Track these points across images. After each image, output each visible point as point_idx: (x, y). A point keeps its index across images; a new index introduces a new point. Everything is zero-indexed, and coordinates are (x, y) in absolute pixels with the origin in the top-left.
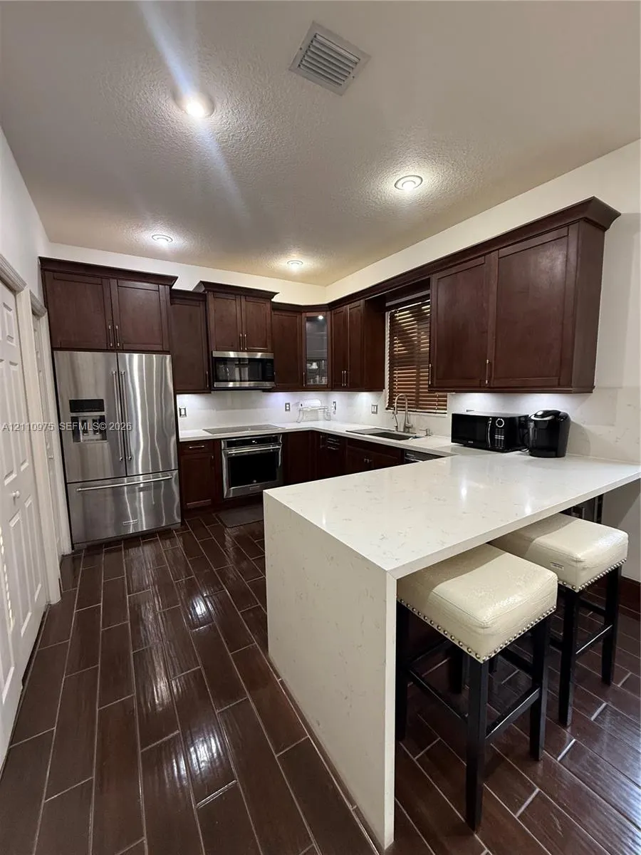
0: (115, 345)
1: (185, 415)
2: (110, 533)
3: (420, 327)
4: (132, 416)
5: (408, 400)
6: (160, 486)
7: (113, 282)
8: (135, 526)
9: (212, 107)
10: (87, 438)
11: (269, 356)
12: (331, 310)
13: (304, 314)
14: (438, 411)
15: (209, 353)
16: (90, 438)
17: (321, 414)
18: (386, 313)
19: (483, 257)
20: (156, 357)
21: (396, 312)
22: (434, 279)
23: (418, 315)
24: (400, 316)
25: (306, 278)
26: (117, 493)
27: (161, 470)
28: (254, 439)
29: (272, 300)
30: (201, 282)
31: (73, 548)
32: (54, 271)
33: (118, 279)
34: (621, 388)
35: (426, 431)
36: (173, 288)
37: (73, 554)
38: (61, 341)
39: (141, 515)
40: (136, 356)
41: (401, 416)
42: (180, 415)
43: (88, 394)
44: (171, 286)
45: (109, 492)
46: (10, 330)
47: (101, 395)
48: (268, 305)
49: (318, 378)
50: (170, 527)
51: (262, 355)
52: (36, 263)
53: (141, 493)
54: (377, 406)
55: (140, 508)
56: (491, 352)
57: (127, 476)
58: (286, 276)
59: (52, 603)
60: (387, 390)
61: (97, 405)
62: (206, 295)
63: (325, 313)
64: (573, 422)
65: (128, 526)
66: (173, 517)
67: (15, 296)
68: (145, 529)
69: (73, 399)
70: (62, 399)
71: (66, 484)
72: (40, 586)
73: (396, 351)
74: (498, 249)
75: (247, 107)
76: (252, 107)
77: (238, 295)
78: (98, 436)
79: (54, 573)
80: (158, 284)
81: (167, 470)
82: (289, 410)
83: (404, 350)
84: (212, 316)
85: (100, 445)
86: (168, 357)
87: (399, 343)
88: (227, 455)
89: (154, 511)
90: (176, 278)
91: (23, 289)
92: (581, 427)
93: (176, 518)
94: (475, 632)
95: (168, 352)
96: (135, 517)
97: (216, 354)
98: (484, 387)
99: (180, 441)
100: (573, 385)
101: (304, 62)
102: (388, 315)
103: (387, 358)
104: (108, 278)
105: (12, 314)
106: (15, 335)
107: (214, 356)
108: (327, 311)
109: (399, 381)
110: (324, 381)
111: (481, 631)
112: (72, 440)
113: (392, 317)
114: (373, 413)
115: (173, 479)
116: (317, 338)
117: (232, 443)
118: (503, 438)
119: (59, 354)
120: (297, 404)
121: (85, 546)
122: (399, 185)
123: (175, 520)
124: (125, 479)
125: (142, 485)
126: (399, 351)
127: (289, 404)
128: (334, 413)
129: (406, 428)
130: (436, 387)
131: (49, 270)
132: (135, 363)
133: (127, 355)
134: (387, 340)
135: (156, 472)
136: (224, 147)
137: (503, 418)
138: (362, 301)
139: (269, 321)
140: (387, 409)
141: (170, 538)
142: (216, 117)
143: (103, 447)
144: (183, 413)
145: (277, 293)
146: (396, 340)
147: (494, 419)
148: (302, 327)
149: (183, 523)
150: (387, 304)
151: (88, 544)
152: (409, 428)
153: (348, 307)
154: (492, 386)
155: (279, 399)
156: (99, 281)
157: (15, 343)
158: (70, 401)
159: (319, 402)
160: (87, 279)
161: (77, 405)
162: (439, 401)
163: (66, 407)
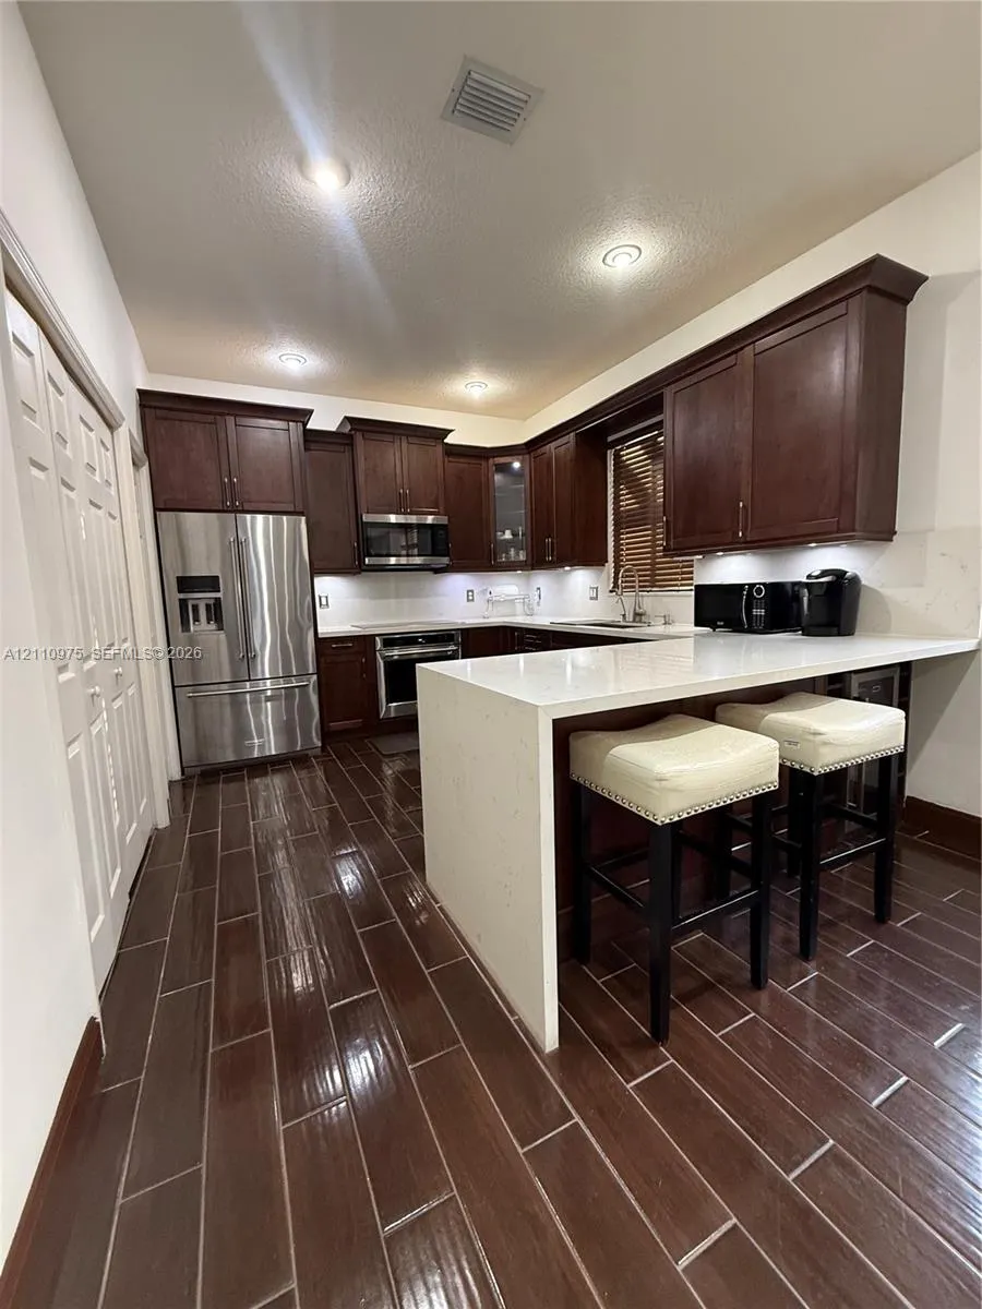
0: (233, 503)
1: (327, 604)
2: (230, 756)
3: (656, 467)
4: (255, 597)
5: (640, 576)
6: (293, 696)
7: (230, 420)
8: (261, 747)
9: (348, 177)
10: (198, 628)
11: (444, 520)
12: (529, 453)
13: (491, 461)
14: (681, 588)
15: (358, 517)
16: (203, 627)
17: (519, 607)
18: (609, 452)
19: (734, 356)
20: (287, 520)
21: (622, 450)
22: (668, 393)
23: (653, 451)
24: (627, 454)
25: (492, 409)
26: (236, 701)
27: (295, 673)
28: (420, 637)
29: (446, 441)
30: (346, 418)
31: (183, 773)
32: (155, 408)
33: (236, 416)
34: (932, 530)
35: (665, 617)
36: (308, 427)
37: (182, 780)
38: (167, 500)
39: (269, 734)
40: (260, 518)
41: (629, 599)
42: (321, 604)
43: (199, 569)
44: (305, 425)
45: (227, 699)
46: (108, 473)
47: (214, 570)
48: (439, 449)
49: (512, 552)
50: (306, 752)
51: (434, 519)
52: (134, 397)
53: (269, 704)
54: (597, 588)
55: (267, 722)
56: (746, 491)
57: (250, 680)
58: (462, 406)
59: (160, 827)
60: (611, 564)
61: (211, 583)
62: (351, 436)
63: (520, 457)
64: (865, 586)
65: (252, 747)
66: (311, 738)
67: (112, 433)
68: (274, 753)
69: (180, 575)
70: (167, 576)
71: (174, 687)
72: (145, 800)
73: (622, 506)
74: (754, 342)
75: (390, 171)
76: (398, 170)
77: (399, 434)
78: (213, 626)
79: (162, 794)
80: (288, 421)
81: (303, 674)
82: (473, 600)
83: (634, 504)
84: (361, 466)
85: (215, 637)
86: (303, 519)
87: (627, 494)
88: (384, 658)
89: (286, 729)
90: (311, 412)
91: (120, 426)
92: (878, 592)
93: (315, 740)
94: (650, 787)
95: (301, 514)
96: (260, 736)
97: (366, 518)
98: (738, 543)
99: (320, 636)
100: (857, 527)
101: (458, 107)
102: (610, 455)
103: (611, 518)
104: (222, 414)
105: (109, 454)
106: (112, 480)
107: (364, 520)
108: (523, 454)
109: (627, 549)
110: (522, 556)
111: (657, 784)
112: (180, 630)
113: (617, 456)
114: (591, 598)
115: (311, 686)
116: (510, 496)
117: (390, 641)
118: (763, 612)
119: (163, 515)
120: (484, 592)
121: (198, 770)
122: (609, 260)
123: (314, 743)
124: (248, 683)
125: (269, 693)
126: (627, 505)
127: (472, 591)
128: (538, 604)
129: (638, 616)
130: (674, 550)
131: (150, 407)
132: (259, 528)
133: (248, 516)
134: (610, 490)
135: (287, 676)
136: (366, 227)
137: (764, 584)
138: (572, 434)
139: (440, 470)
140: (611, 592)
141: (308, 767)
142: (354, 186)
143: (218, 641)
144: (324, 602)
145: (451, 431)
146: (622, 490)
147: (752, 586)
148: (489, 481)
149: (323, 748)
150: (610, 439)
151: (203, 768)
152: (641, 615)
153: (552, 445)
154: (748, 539)
155: (459, 583)
156: (210, 418)
157: (113, 491)
158: (178, 578)
159: (516, 588)
160: (197, 417)
161: (185, 584)
162: (683, 573)
163: (172, 585)
